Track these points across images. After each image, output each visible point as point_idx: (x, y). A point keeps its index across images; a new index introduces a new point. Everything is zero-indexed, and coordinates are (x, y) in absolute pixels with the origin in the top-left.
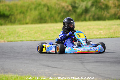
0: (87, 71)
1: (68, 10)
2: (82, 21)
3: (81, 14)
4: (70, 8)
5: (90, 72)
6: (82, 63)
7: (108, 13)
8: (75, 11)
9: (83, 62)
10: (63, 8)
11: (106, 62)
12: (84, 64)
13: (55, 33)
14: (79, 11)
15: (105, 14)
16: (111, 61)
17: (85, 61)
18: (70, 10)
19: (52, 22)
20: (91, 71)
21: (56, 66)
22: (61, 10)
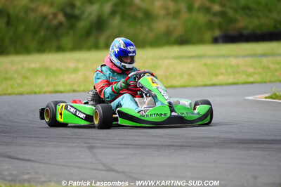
0: (104, 168)
1: (55, 22)
2: (89, 49)
3: (88, 33)
4: (61, 17)
5: (110, 170)
6: (91, 148)
7: (151, 30)
8: (72, 27)
9: (94, 147)
10: (45, 17)
11: (148, 145)
12: (96, 151)
13: (26, 77)
14: (82, 25)
15: (143, 31)
16: (158, 143)
17: (99, 145)
18: (60, 25)
19: (17, 52)
20: (113, 167)
21: (27, 157)
22: (41, 24)
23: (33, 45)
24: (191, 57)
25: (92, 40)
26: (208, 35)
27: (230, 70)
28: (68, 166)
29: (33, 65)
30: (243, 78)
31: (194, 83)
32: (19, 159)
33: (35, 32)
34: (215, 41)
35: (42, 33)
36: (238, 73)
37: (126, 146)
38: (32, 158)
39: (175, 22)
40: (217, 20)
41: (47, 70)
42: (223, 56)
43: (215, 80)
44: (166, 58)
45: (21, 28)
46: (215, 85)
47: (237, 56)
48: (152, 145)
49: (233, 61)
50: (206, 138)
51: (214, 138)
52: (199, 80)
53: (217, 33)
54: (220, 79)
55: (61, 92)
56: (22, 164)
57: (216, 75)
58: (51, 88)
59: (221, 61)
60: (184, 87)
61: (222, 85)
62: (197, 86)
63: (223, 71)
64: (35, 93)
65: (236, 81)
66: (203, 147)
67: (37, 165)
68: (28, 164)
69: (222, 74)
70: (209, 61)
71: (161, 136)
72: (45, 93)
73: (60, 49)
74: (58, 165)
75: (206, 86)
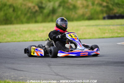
0: (55, 74)
1: (34, 10)
2: (49, 22)
3: (48, 15)
4: (37, 8)
5: (58, 75)
6: (49, 65)
7: (76, 13)
8: (42, 12)
9: (51, 65)
10: (30, 8)
11: (74, 64)
12: (51, 66)
13: (21, 34)
14: (46, 11)
15: (73, 14)
16: (79, 63)
17: (53, 64)
18: (36, 11)
19: (17, 23)
20: (59, 74)
21: (21, 69)
22: (28, 11)
23: (24, 20)
24: (93, 26)
25: (50, 18)
26: (101, 16)
27: (110, 31)
28: (39, 73)
29: (24, 29)
30: (116, 35)
31: (95, 37)
32: (18, 70)
33: (25, 14)
34: (104, 18)
35: (29, 15)
36: (114, 32)
37: (65, 64)
38: (24, 70)
39: (87, 10)
40: (105, 9)
41: (30, 31)
42: (107, 25)
43: (104, 36)
44: (82, 26)
45: (19, 13)
46: (104, 38)
47: (113, 25)
48: (76, 64)
49: (112, 27)
50: (100, 61)
51: (103, 61)
52: (97, 36)
53: (105, 15)
54: (106, 35)
55: (37, 41)
56: (19, 72)
57: (104, 33)
58: (32, 39)
59: (106, 27)
60: (90, 38)
61: (107, 38)
62: (96, 38)
63: (107, 31)
64: (25, 41)
65: (113, 36)
66: (98, 65)
67: (26, 73)
68: (22, 73)
69: (107, 33)
70: (101, 27)
71: (80, 60)
72: (29, 41)
73: (36, 22)
74: (35, 73)
75: (100, 38)
